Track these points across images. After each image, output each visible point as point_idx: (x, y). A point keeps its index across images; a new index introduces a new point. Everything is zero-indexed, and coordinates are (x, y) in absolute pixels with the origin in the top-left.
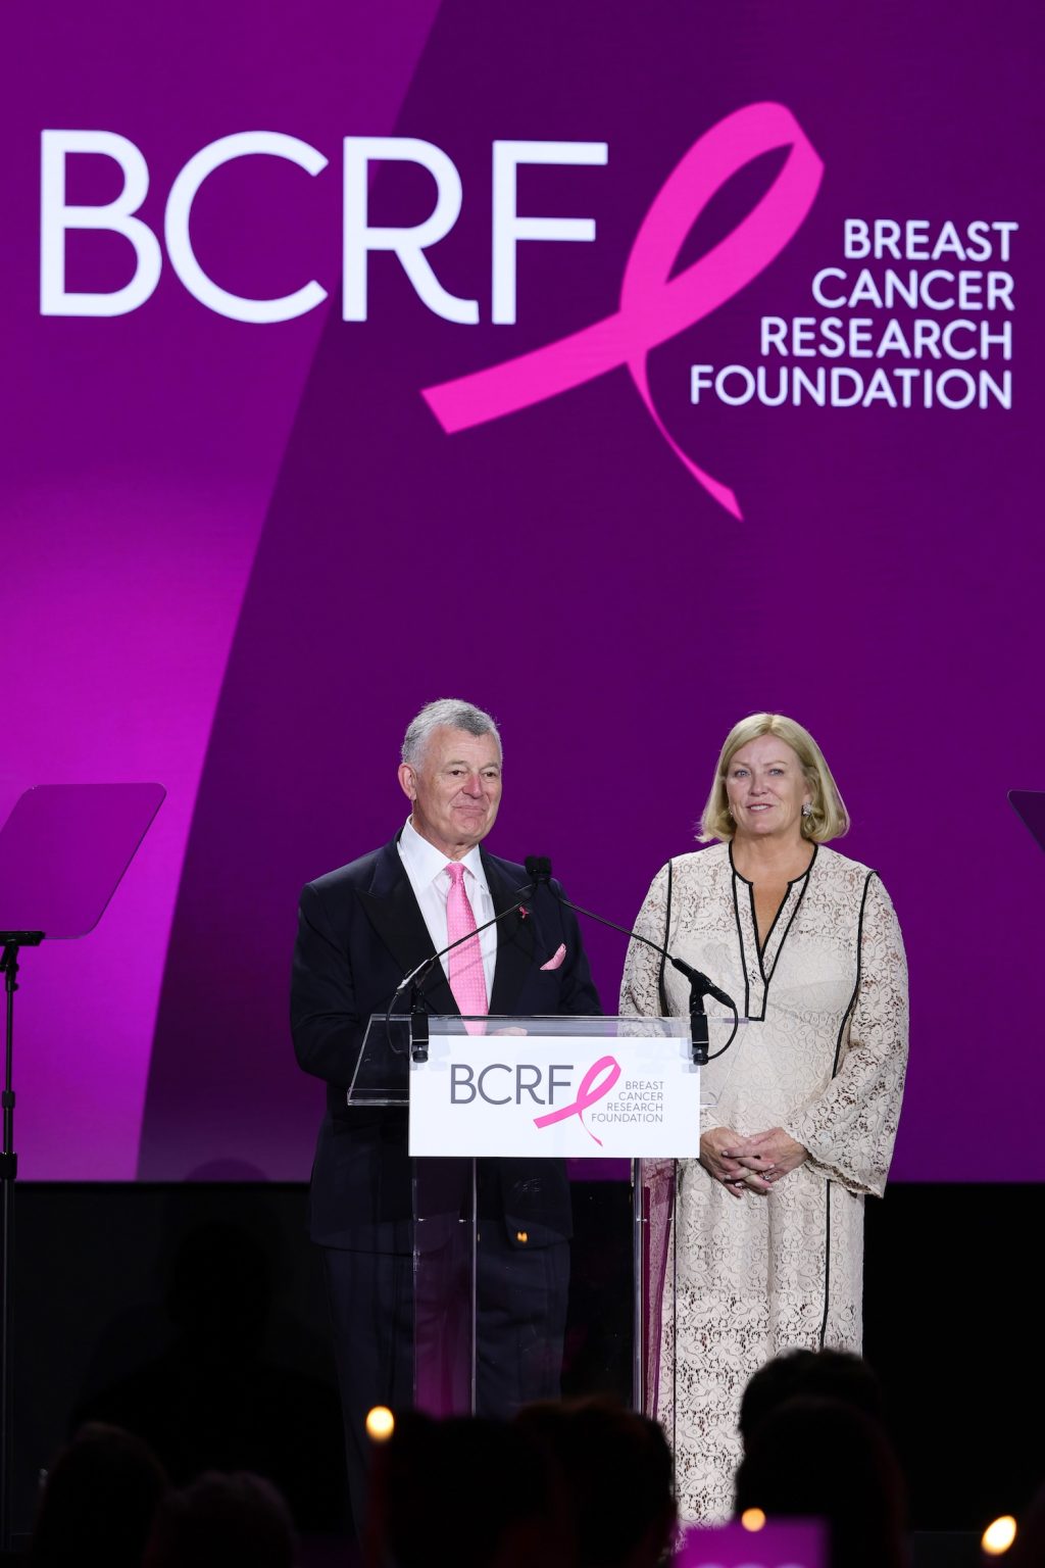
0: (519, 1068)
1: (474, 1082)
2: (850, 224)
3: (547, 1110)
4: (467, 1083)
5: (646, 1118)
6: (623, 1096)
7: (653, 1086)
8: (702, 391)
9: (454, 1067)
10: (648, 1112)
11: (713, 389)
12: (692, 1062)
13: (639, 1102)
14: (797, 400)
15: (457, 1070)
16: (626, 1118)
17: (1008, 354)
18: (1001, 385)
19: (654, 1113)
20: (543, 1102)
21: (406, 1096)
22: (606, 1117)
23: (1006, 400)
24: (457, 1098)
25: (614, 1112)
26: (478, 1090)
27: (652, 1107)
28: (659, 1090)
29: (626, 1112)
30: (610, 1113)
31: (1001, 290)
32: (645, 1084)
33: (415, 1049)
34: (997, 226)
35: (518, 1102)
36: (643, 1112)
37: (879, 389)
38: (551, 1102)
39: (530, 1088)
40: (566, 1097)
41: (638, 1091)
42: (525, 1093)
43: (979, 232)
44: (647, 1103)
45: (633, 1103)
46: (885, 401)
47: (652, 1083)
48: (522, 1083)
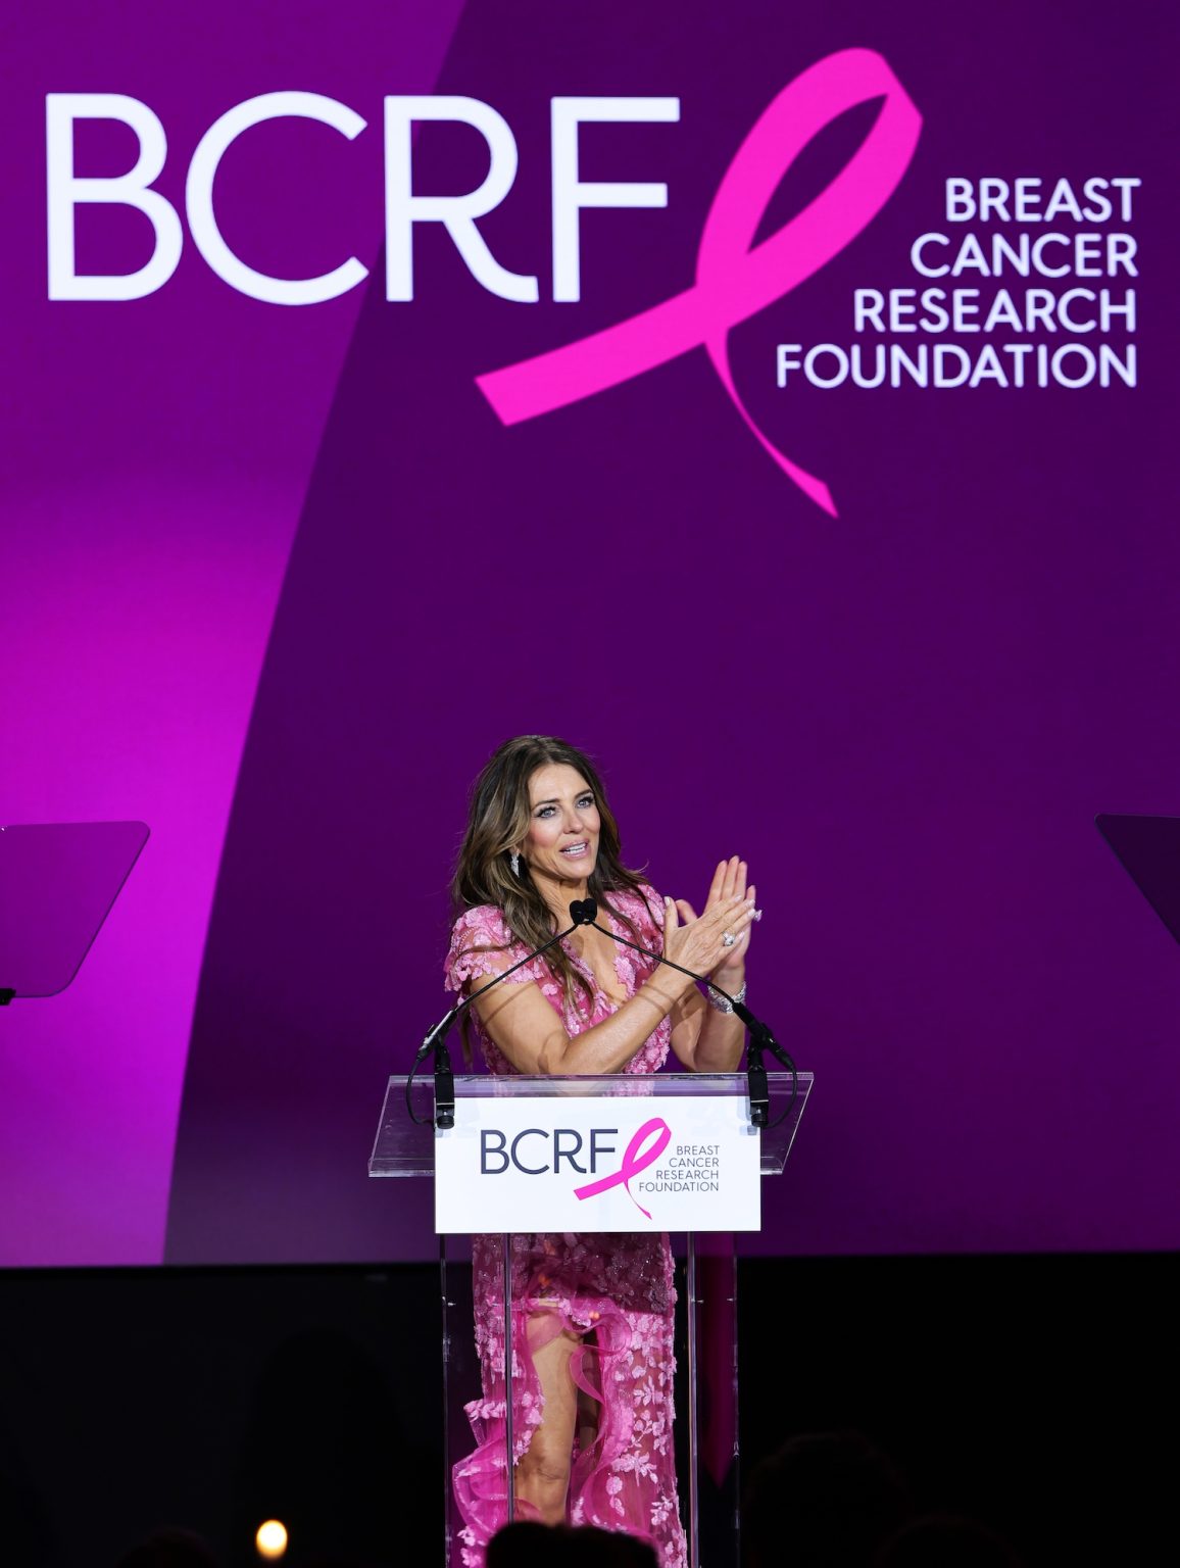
0: (557, 1133)
1: (507, 1149)
2: (952, 183)
3: (589, 1179)
4: (498, 1150)
5: (700, 1187)
6: (674, 1163)
7: (707, 1151)
8: (789, 372)
9: (484, 1133)
10: (702, 1180)
11: (802, 370)
12: (750, 1123)
13: (692, 1169)
14: (896, 381)
15: (488, 1136)
16: (678, 1187)
17: (1131, 325)
18: (1124, 361)
19: (709, 1181)
20: (584, 1171)
21: (431, 1165)
22: (655, 1187)
23: (1130, 377)
24: (488, 1168)
25: (664, 1181)
26: (511, 1159)
27: (706, 1175)
28: (714, 1155)
29: (677, 1180)
30: (660, 1181)
31: (1123, 254)
32: (699, 1149)
33: (440, 1113)
34: (1117, 182)
35: (557, 1171)
36: (697, 1180)
37: (987, 367)
38: (593, 1170)
39: (570, 1155)
40: (610, 1165)
41: (692, 1157)
42: (563, 1160)
43: (1097, 189)
44: (701, 1169)
45: (685, 1170)
46: (994, 381)
47: (706, 1149)
48: (561, 1149)
